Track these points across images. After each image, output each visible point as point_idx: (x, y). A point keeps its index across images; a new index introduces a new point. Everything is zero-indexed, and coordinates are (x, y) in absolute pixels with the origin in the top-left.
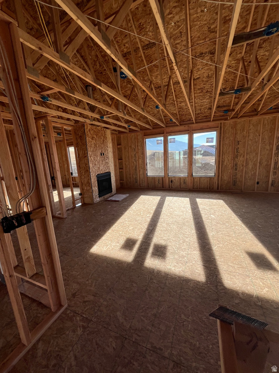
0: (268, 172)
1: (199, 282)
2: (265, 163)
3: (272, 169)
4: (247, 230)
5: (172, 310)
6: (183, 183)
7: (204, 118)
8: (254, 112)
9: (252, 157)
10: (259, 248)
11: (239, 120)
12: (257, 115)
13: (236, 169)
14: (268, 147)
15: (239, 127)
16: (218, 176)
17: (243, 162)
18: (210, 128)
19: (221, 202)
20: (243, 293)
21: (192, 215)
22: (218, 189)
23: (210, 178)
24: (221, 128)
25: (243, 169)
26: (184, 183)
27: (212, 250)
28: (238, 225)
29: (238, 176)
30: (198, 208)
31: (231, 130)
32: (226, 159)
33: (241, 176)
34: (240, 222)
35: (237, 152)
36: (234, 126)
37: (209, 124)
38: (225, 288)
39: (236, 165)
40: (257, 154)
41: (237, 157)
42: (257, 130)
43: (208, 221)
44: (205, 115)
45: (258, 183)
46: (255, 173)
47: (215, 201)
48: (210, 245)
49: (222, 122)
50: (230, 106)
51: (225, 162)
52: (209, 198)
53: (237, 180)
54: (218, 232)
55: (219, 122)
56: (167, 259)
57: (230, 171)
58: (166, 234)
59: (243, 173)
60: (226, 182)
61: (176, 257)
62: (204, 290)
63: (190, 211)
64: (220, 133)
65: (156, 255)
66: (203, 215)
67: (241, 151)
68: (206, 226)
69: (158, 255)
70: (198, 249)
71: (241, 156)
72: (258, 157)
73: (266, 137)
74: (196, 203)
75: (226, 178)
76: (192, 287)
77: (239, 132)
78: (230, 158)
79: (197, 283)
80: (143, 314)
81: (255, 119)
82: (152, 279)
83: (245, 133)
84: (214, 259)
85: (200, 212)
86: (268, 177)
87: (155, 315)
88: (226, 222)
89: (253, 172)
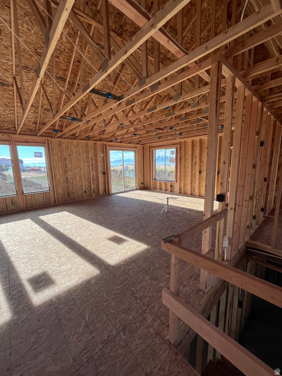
0: (90, 183)
1: (97, 276)
2: (87, 177)
3: (92, 181)
4: (99, 226)
5: (95, 308)
6: (10, 204)
7: (28, 131)
8: (74, 137)
9: (77, 172)
10: (112, 233)
11: (63, 140)
12: (76, 139)
13: (68, 183)
14: (86, 165)
15: (64, 146)
16: (54, 190)
17: (72, 176)
18: (37, 143)
19: (65, 213)
20: (122, 262)
21: (47, 233)
22: (55, 203)
23: (45, 193)
24: (48, 144)
25: (73, 182)
26: (13, 203)
27: (88, 250)
28: (91, 225)
29: (70, 188)
30: (48, 224)
31: (57, 147)
32: (58, 174)
33: (73, 188)
34: (90, 223)
35: (66, 167)
36: (60, 145)
37: (35, 138)
38: (113, 267)
39: (67, 178)
40: (80, 169)
41: (66, 172)
42: (77, 151)
43: (67, 232)
44: (29, 128)
45: (85, 192)
46: (82, 184)
47: (60, 214)
48: (84, 248)
49: (49, 139)
50: (55, 126)
51: (57, 177)
52: (52, 213)
53: (70, 192)
54: (82, 236)
55: (46, 138)
56: (57, 281)
57: (63, 184)
58: (34, 263)
59: (73, 185)
60: (61, 195)
61: (64, 273)
62: (103, 277)
63: (43, 230)
64: (49, 149)
65: (41, 287)
66: (59, 229)
67: (69, 166)
68: (69, 236)
69: (44, 286)
70: (77, 256)
71: (69, 171)
72: (81, 171)
73: (84, 156)
74: (42, 221)
75: (60, 191)
76: (95, 283)
77: (65, 151)
78: (61, 173)
79: (96, 277)
80: (76, 337)
81: (75, 141)
82: (57, 307)
83: (69, 152)
84: (94, 255)
85: (53, 228)
86: (90, 186)
87: (86, 326)
88: (82, 226)
89: (80, 184)
